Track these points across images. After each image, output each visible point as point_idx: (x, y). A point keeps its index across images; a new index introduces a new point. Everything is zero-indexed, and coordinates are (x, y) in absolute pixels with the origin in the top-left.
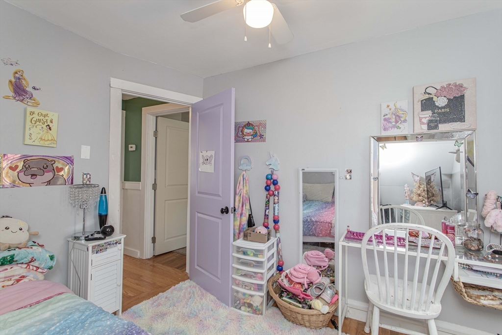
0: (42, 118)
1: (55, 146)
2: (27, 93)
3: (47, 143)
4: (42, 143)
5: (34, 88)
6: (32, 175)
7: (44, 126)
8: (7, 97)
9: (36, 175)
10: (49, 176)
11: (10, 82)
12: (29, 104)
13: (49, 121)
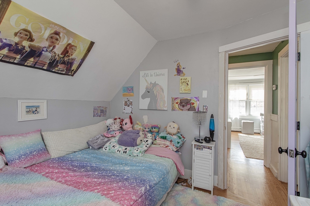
0: (185, 80)
1: (190, 92)
2: (181, 71)
3: (187, 92)
4: (185, 92)
5: (183, 68)
6: (183, 106)
7: (186, 84)
8: (175, 75)
9: (184, 106)
10: (189, 106)
11: (176, 69)
12: (182, 76)
13: (187, 81)
